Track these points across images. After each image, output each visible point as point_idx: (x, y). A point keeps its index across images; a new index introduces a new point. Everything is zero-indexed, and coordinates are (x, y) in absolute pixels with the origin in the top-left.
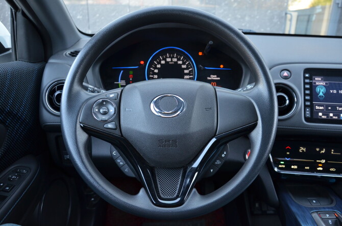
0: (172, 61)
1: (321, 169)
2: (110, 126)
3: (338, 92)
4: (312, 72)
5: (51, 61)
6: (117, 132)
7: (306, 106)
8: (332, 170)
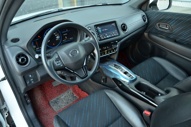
1: (106, 53)
2: (62, 66)
3: (104, 30)
4: (96, 26)
6: (64, 66)
7: (98, 37)
8: (109, 52)
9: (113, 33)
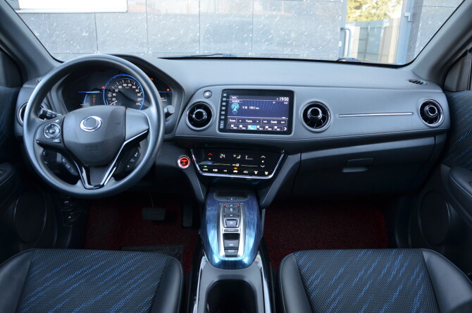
0: (127, 86)
1: (236, 171)
2: (57, 141)
3: (248, 107)
4: (229, 92)
6: (62, 145)
7: (220, 119)
8: (245, 172)
9: (272, 122)
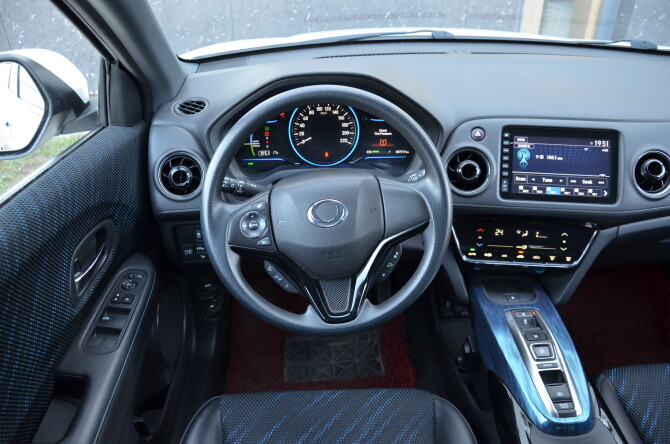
0: (324, 111)
1: (522, 257)
2: (263, 242)
3: (545, 157)
4: (513, 131)
5: (156, 122)
7: (502, 177)
8: (535, 257)
9: (584, 182)
